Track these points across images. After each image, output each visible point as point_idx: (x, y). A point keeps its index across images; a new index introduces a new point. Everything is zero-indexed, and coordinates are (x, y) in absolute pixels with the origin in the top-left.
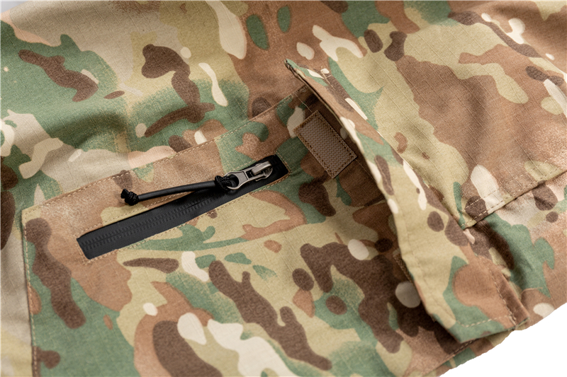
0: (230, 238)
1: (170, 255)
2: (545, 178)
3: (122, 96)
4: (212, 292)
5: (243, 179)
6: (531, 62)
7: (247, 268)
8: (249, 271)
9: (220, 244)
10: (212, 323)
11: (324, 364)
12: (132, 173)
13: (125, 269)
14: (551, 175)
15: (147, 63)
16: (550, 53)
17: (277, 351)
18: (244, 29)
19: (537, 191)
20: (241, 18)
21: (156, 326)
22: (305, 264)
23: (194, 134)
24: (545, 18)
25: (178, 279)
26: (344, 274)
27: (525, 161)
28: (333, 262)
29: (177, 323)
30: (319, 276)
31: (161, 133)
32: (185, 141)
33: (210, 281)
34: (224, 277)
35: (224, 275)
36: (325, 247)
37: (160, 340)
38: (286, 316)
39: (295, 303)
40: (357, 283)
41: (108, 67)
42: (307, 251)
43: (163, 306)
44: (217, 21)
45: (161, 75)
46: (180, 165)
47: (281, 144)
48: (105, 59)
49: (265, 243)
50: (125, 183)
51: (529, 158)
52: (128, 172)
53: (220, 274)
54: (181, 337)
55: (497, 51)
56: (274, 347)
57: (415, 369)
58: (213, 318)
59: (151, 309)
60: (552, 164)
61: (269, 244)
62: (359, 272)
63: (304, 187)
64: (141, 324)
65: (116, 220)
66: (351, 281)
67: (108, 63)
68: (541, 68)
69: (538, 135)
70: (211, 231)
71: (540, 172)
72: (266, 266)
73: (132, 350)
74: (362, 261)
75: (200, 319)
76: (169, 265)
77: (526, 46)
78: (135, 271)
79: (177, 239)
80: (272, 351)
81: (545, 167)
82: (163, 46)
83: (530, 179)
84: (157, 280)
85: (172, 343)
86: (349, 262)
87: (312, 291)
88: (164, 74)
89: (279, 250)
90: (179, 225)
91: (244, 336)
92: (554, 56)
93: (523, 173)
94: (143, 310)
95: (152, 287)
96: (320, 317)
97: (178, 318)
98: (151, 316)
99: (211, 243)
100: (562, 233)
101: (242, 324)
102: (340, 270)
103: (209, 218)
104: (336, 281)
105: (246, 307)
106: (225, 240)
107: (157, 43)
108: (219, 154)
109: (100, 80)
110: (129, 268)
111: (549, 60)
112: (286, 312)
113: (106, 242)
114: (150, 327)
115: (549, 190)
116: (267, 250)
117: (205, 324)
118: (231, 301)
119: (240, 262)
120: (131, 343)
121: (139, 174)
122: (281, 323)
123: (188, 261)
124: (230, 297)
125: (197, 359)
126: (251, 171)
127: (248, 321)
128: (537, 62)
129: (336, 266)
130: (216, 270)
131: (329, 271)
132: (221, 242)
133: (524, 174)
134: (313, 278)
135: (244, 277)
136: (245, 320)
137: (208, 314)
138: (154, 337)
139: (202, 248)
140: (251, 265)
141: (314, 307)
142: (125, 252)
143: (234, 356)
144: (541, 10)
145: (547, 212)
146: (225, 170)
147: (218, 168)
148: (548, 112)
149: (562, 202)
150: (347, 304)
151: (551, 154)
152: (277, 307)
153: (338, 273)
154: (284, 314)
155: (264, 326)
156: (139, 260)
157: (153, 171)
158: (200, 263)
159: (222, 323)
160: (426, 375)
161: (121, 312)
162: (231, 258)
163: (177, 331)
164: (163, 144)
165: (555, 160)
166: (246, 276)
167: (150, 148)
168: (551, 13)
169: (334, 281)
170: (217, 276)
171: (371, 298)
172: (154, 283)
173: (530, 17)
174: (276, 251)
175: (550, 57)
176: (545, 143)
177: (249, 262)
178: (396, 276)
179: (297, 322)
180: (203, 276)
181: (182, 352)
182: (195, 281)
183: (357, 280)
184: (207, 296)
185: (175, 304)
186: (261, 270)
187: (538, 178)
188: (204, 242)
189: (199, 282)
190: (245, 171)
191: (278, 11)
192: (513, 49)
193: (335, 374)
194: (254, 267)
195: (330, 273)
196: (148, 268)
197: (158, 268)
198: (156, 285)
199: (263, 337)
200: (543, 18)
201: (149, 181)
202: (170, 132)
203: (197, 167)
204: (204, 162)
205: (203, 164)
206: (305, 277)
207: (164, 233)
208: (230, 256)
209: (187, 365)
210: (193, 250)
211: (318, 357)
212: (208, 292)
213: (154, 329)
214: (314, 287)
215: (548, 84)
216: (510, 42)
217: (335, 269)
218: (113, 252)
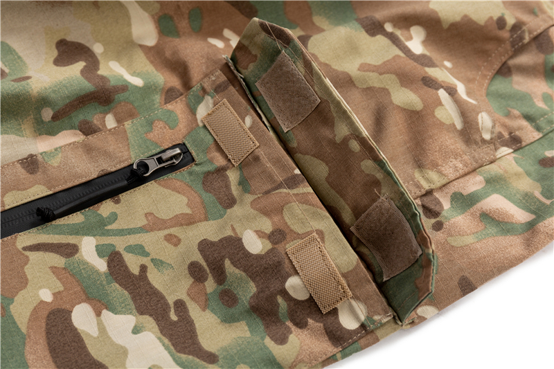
0: (132, 226)
1: (71, 240)
2: (433, 186)
3: (29, 81)
4: (109, 283)
5: (153, 166)
6: (426, 73)
7: (145, 261)
8: (147, 264)
9: (121, 233)
10: (106, 314)
11: (211, 358)
12: (40, 158)
13: (23, 254)
14: (438, 183)
15: (59, 55)
16: (448, 61)
17: (167, 348)
18: (156, 27)
19: (425, 199)
20: (153, 16)
21: (50, 313)
22: (201, 257)
23: (105, 117)
24: (445, 26)
25: (76, 265)
26: (237, 268)
27: (415, 168)
28: (227, 256)
29: (72, 312)
30: (214, 269)
31: (71, 118)
32: (95, 125)
33: (107, 271)
34: (122, 268)
35: (122, 267)
36: (221, 241)
37: (52, 328)
38: (179, 309)
39: (189, 295)
40: (250, 277)
41: (19, 57)
42: (204, 246)
43: (59, 293)
44: (129, 18)
45: (72, 64)
46: (88, 149)
47: (190, 132)
48: (17, 50)
49: (165, 236)
50: (32, 167)
51: (420, 165)
52: (35, 155)
53: (118, 265)
54: (74, 327)
55: (395, 61)
56: (164, 345)
57: (302, 361)
58: (107, 308)
59: (46, 296)
60: (440, 173)
61: (170, 238)
62: (252, 266)
63: (208, 175)
64: (35, 310)
65: (18, 204)
66: (244, 274)
67: (20, 54)
68: (436, 79)
69: (429, 144)
70: (114, 217)
71: (428, 180)
72: (164, 260)
73: (23, 338)
74: (256, 255)
75: (94, 309)
76: (70, 250)
77: (423, 56)
78: (33, 256)
79: (79, 224)
80: (162, 348)
81: (433, 175)
82: (76, 41)
83: (419, 186)
84: (56, 265)
85: (64, 332)
86: (242, 256)
87: (206, 283)
88: (74, 63)
89: (179, 244)
90: (82, 210)
91: (136, 331)
92: (453, 64)
93: (413, 179)
94: (38, 296)
95: (49, 271)
96: (213, 311)
97: (73, 307)
98: (46, 302)
99: (113, 230)
100: (446, 240)
101: (135, 316)
102: (234, 263)
103: (113, 203)
104: (230, 274)
105: (140, 299)
106: (126, 228)
107: (70, 38)
108: (128, 139)
109: (10, 69)
110: (27, 253)
111: (446, 68)
112: (180, 305)
113: (7, 226)
114: (46, 313)
115: (436, 199)
116: (166, 244)
117: (98, 314)
118: (126, 293)
119: (139, 254)
120: (24, 330)
121: (46, 158)
122: (174, 317)
123: (88, 248)
124: (126, 289)
125: (88, 354)
126: (160, 158)
127: (142, 313)
128: (433, 72)
129: (231, 259)
130: (114, 259)
131: (223, 264)
132: (123, 230)
133: (413, 181)
134: (208, 271)
135: (141, 270)
136: (138, 312)
137: (103, 304)
138: (47, 324)
139: (103, 234)
140: (149, 258)
141: (207, 300)
142: (25, 236)
143: (123, 352)
144: (442, 19)
145: (433, 221)
146: (133, 156)
147: (126, 153)
148: (439, 121)
149: (448, 210)
150: (238, 297)
151: (440, 163)
152: (171, 300)
153: (232, 266)
154: (178, 307)
155: (157, 320)
156: (39, 244)
157: (60, 155)
158: (100, 251)
159: (116, 314)
160: (312, 367)
161: (16, 298)
162: (130, 249)
163: (71, 320)
164: (72, 128)
165: (443, 169)
166: (143, 268)
167: (60, 132)
168: (451, 22)
169: (228, 274)
170: (114, 267)
171: (262, 292)
172: (52, 268)
173: (433, 26)
174: (176, 245)
175: (448, 64)
176: (436, 151)
177: (147, 255)
178: (287, 270)
179: (189, 316)
180: (101, 265)
181: (73, 344)
182: (94, 270)
183: (249, 274)
184: (104, 286)
185: (71, 292)
186: (158, 263)
187: (426, 186)
188: (106, 228)
189: (97, 272)
190: (155, 158)
191: (190, 12)
192: (410, 59)
193: (222, 367)
194: (152, 260)
195: (224, 267)
196: (47, 253)
197: (57, 252)
198: (54, 269)
199: (153, 333)
200: (444, 26)
201: (56, 165)
202: (80, 116)
203: (105, 151)
204: (112, 147)
205: (111, 149)
206: (200, 269)
207: (66, 217)
208: (130, 246)
209: (76, 362)
210: (94, 236)
211: (207, 352)
212: (104, 282)
213: (48, 317)
214: (209, 279)
215: (442, 93)
216: (407, 51)
217: (229, 262)
218: (13, 236)
